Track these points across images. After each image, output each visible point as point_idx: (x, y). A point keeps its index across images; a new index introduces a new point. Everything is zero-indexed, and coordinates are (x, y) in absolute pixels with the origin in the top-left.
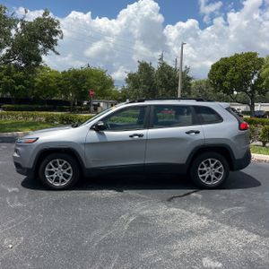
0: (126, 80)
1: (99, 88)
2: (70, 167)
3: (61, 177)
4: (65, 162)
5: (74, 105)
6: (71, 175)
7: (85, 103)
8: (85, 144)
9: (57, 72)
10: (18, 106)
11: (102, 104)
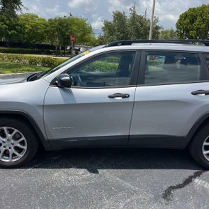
0: (103, 28)
1: (79, 34)
2: (23, 138)
3: (12, 151)
4: (16, 131)
5: (59, 49)
6: (25, 148)
7: (68, 48)
8: (44, 106)
9: (44, 20)
10: (12, 49)
11: (82, 49)
